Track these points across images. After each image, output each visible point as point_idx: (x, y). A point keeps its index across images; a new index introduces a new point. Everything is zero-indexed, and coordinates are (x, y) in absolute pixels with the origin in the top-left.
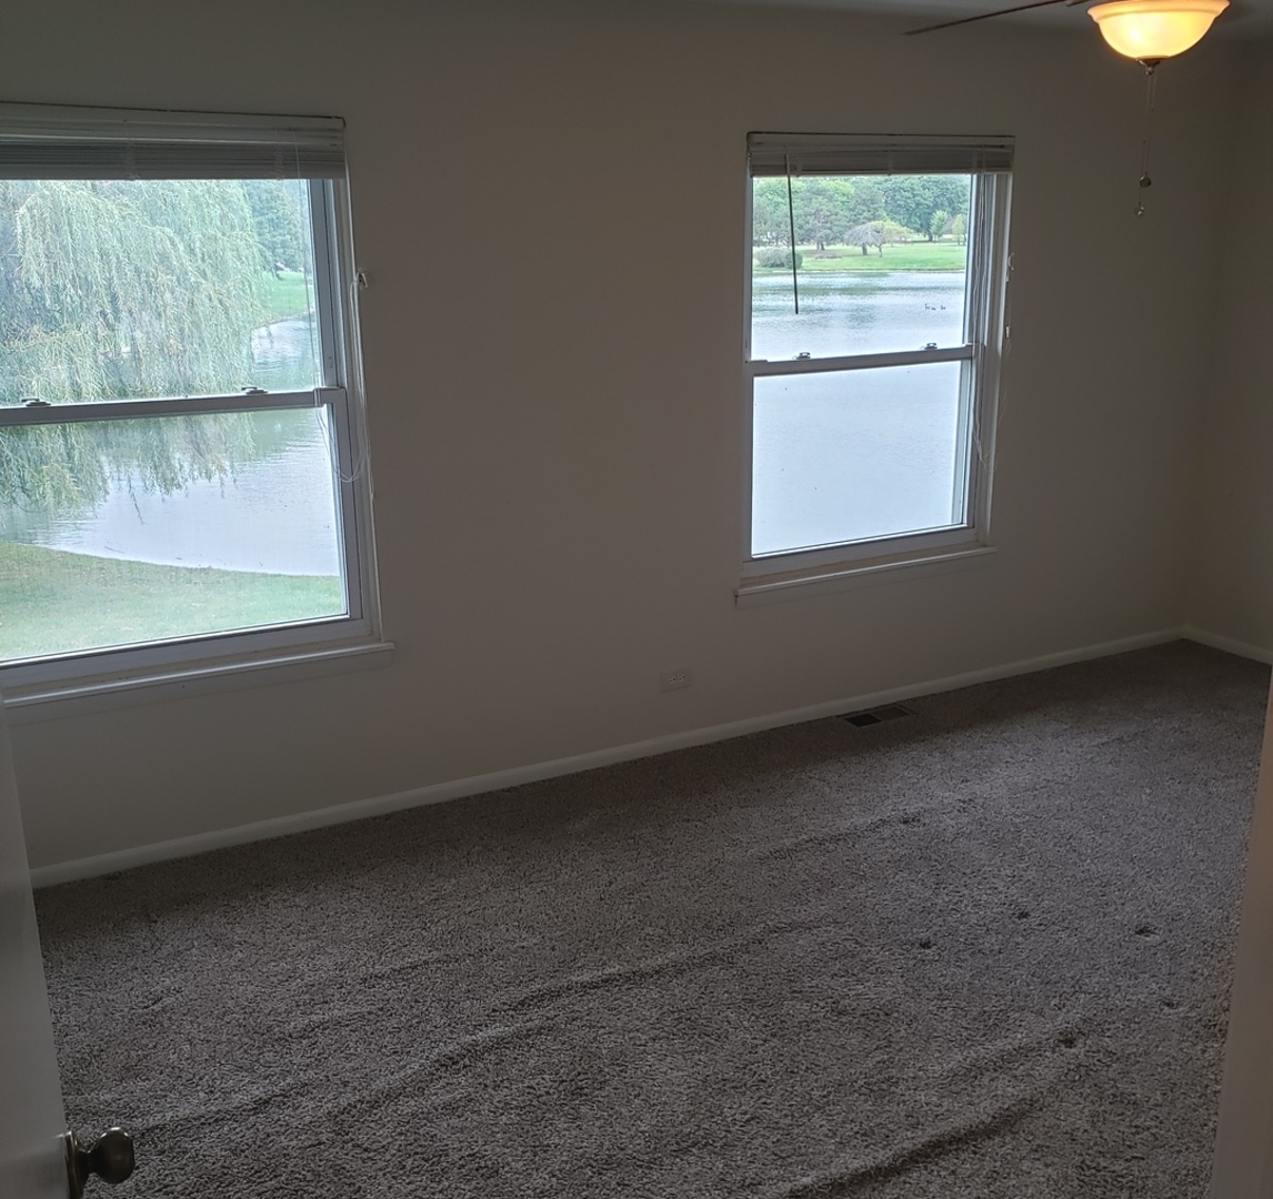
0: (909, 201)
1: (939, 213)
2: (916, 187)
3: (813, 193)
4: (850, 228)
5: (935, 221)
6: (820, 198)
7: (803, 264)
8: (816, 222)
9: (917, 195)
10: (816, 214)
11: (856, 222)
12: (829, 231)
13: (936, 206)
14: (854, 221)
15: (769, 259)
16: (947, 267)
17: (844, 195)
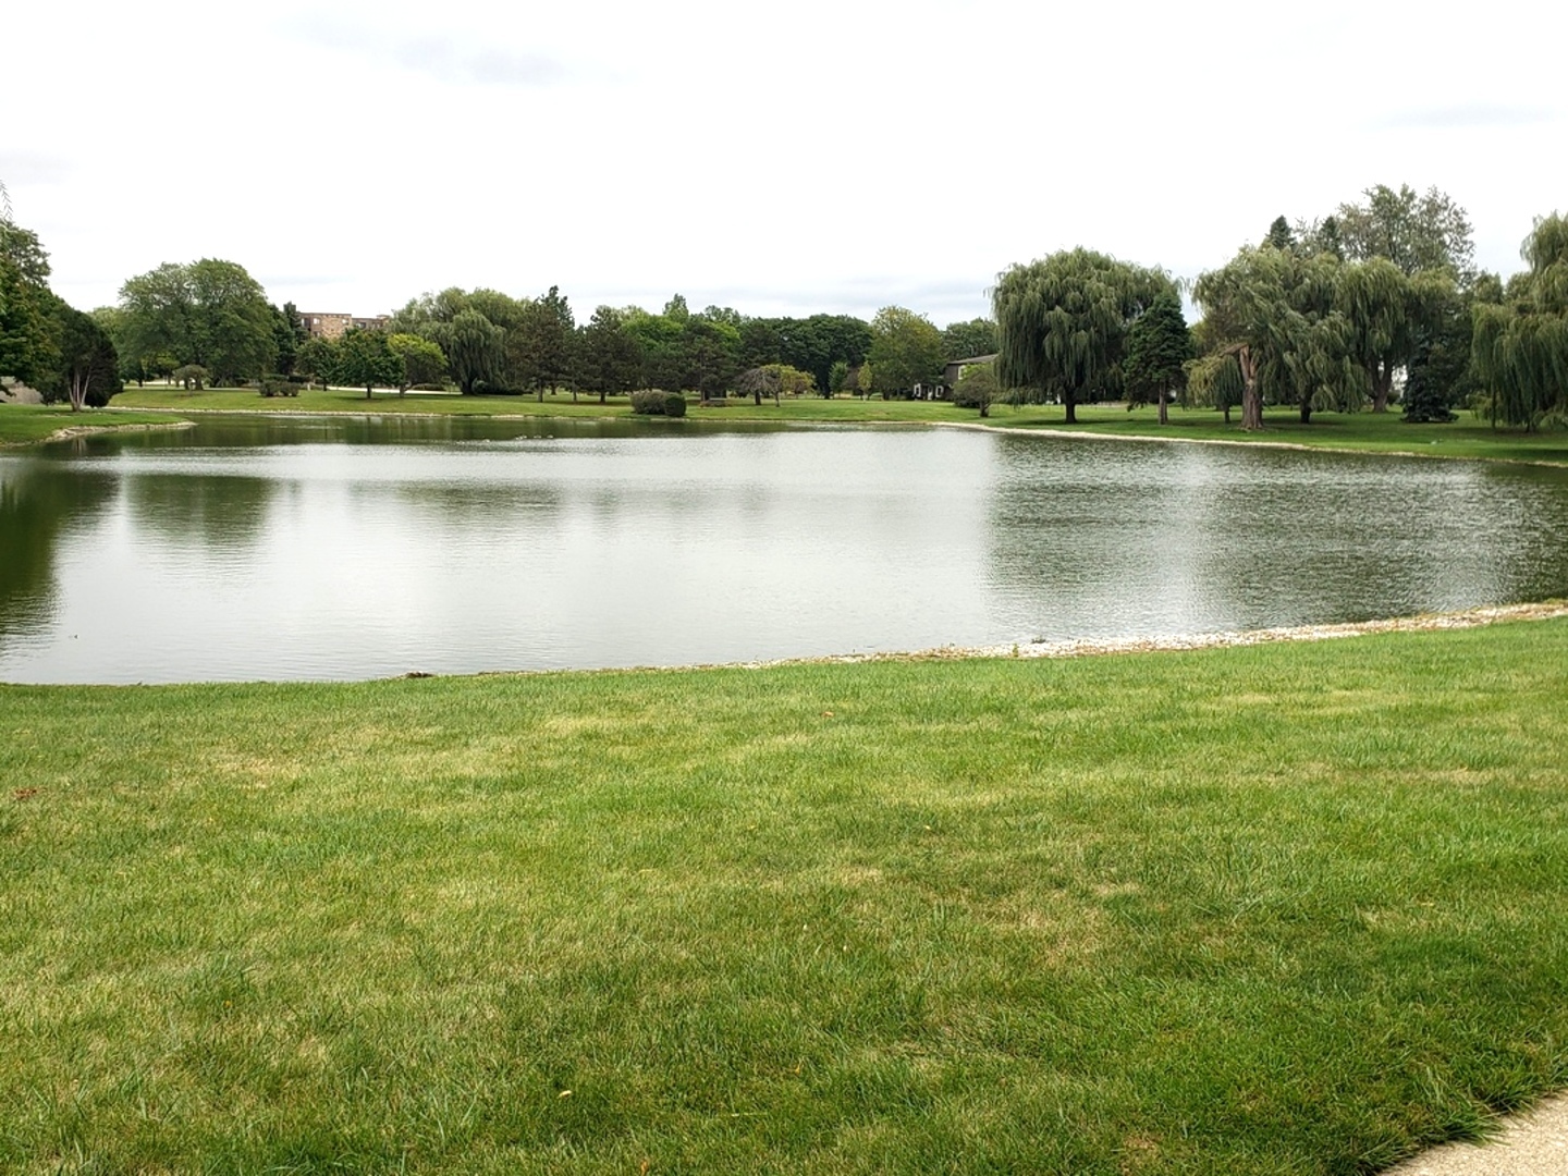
0: (802, 351)
1: (839, 365)
2: (809, 336)
3: (695, 332)
4: (741, 372)
5: (833, 375)
6: (704, 338)
7: (687, 412)
8: (700, 365)
9: (811, 345)
10: (699, 357)
11: (748, 366)
12: (715, 377)
13: (835, 358)
14: (745, 365)
15: (646, 404)
16: (858, 418)
17: (729, 340)
